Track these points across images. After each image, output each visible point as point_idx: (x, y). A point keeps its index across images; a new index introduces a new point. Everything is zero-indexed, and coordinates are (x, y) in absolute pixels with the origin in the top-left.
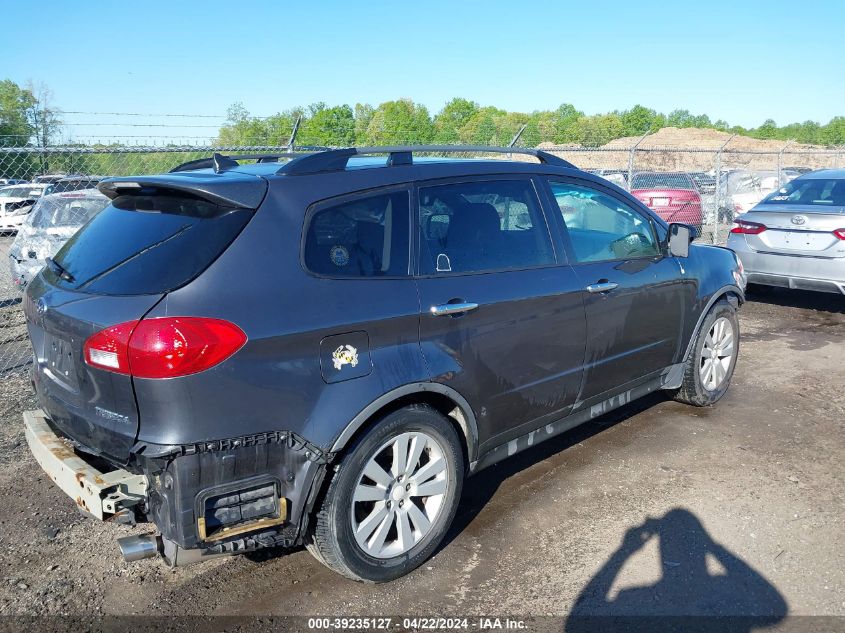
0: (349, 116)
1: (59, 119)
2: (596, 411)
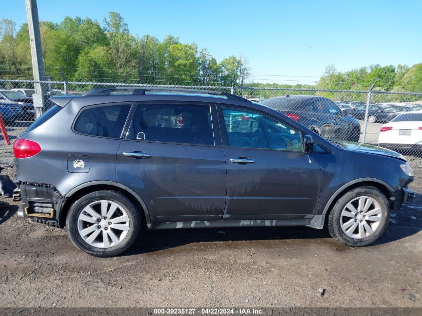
0: (393, 71)
1: (249, 72)
2: (245, 223)
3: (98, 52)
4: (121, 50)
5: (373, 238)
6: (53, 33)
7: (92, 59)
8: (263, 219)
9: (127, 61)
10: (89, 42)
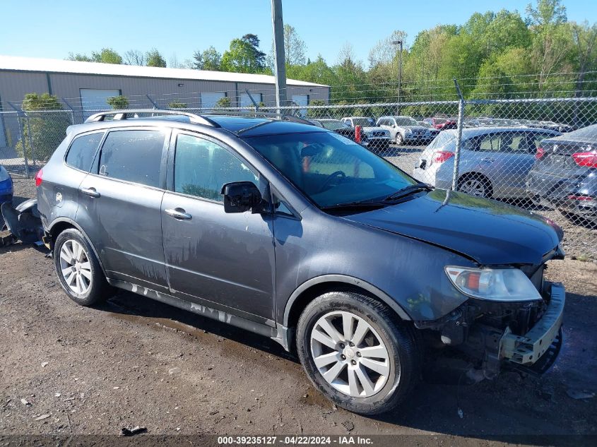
2: (196, 308)
3: (510, 59)
4: (547, 51)
5: (371, 403)
6: (454, 38)
7: (498, 70)
8: (217, 308)
9: (557, 67)
10: (501, 45)
